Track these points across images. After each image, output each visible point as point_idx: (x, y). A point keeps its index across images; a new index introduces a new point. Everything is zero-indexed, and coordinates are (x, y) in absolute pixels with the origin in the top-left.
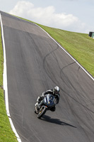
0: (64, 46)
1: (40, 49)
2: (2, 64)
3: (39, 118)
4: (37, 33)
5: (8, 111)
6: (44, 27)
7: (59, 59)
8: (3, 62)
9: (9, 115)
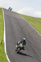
0: (31, 23)
1: (20, 25)
2: (4, 31)
3: (17, 53)
4: (19, 18)
5: (6, 51)
6: (22, 15)
7: (28, 29)
8: (4, 30)
9: (6, 53)
